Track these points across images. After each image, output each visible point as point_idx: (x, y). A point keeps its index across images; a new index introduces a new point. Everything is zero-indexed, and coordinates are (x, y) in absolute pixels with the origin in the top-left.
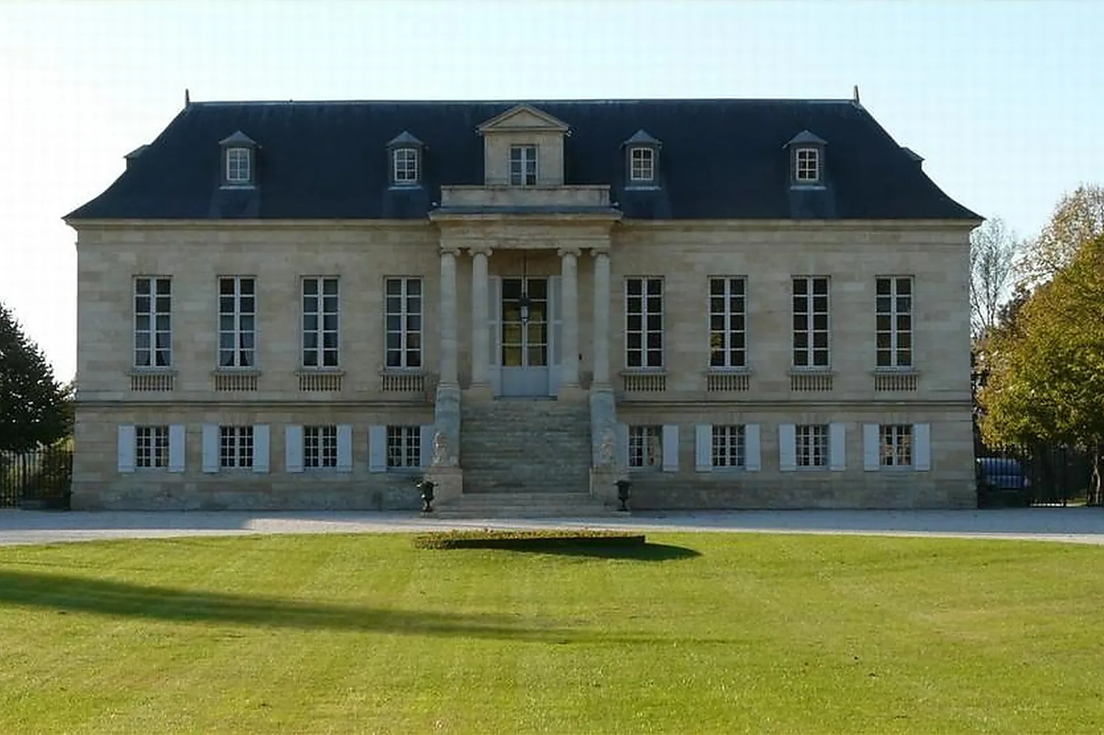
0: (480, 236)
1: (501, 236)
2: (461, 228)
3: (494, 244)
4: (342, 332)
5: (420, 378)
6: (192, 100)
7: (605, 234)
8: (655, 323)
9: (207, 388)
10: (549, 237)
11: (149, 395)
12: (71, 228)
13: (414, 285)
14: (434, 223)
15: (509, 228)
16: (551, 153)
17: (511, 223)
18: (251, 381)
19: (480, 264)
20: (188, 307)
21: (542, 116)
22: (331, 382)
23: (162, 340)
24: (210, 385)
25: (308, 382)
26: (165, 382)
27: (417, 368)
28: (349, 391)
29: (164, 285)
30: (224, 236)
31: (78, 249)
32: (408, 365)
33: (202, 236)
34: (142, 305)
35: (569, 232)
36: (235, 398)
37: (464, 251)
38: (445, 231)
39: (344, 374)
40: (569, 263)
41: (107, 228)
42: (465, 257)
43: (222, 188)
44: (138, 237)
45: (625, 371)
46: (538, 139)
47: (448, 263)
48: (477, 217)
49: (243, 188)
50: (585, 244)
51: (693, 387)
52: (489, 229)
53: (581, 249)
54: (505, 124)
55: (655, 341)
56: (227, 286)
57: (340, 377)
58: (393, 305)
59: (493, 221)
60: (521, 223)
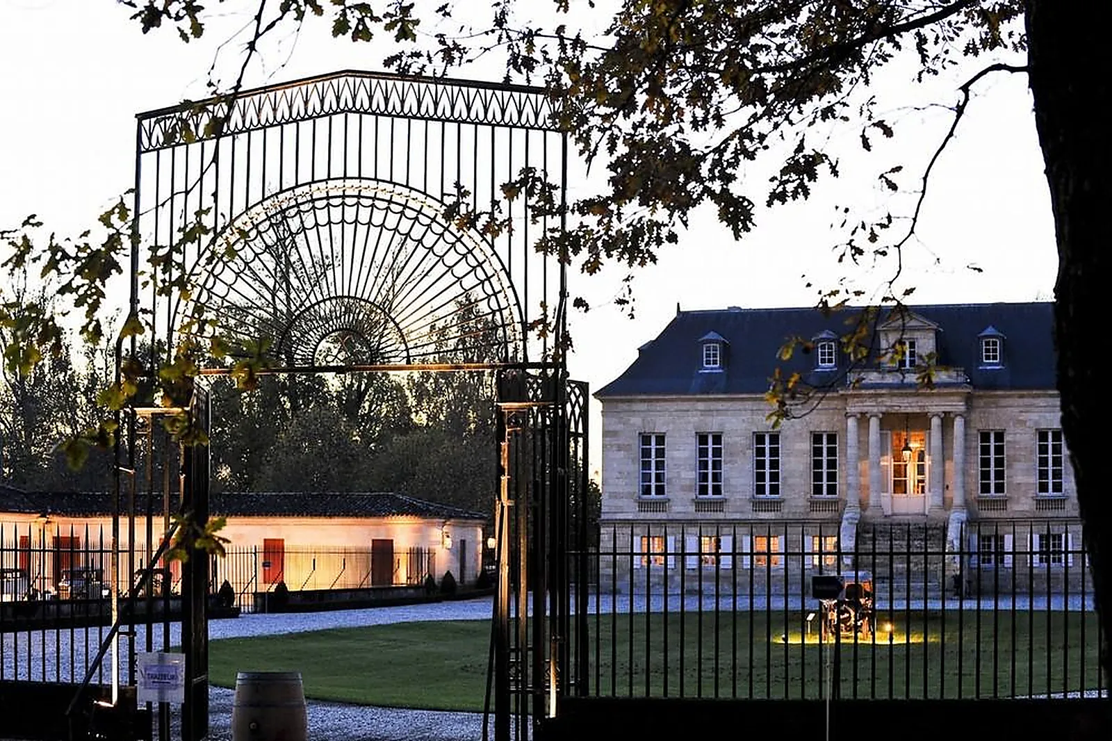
0: (874, 404)
1: (888, 404)
2: (861, 399)
3: (884, 409)
4: (781, 470)
5: (836, 502)
6: (681, 310)
7: (961, 401)
8: (999, 463)
9: (690, 511)
10: (922, 404)
11: (649, 516)
12: (599, 401)
13: (832, 438)
14: (842, 395)
15: (895, 398)
16: (926, 344)
17: (895, 395)
18: (719, 505)
19: (874, 423)
20: (676, 454)
21: (921, 319)
22: (775, 505)
23: (659, 478)
24: (692, 509)
25: (758, 505)
26: (661, 505)
27: (834, 496)
28: (786, 512)
29: (661, 439)
30: (701, 406)
31: (603, 416)
32: (828, 494)
33: (686, 406)
34: (646, 453)
35: (936, 401)
36: (708, 517)
37: (863, 414)
38: (850, 401)
39: (784, 501)
40: (935, 422)
41: (622, 401)
42: (863, 419)
43: (700, 372)
44: (643, 406)
45: (980, 497)
46: (917, 335)
47: (851, 423)
48: (872, 391)
49: (714, 371)
50: (948, 409)
51: (1026, 508)
52: (880, 400)
53: (944, 412)
54: (893, 325)
55: (999, 475)
56: (703, 439)
57: (780, 502)
58: (818, 452)
59: (883, 394)
60: (902, 395)
